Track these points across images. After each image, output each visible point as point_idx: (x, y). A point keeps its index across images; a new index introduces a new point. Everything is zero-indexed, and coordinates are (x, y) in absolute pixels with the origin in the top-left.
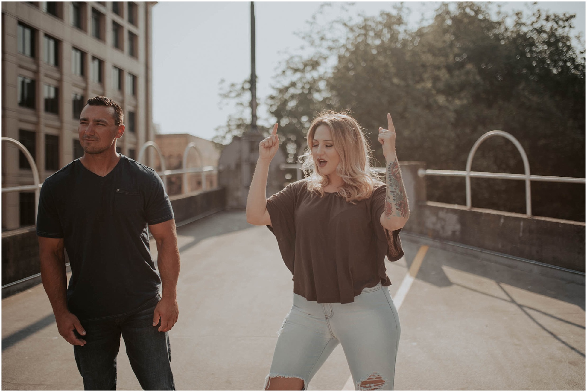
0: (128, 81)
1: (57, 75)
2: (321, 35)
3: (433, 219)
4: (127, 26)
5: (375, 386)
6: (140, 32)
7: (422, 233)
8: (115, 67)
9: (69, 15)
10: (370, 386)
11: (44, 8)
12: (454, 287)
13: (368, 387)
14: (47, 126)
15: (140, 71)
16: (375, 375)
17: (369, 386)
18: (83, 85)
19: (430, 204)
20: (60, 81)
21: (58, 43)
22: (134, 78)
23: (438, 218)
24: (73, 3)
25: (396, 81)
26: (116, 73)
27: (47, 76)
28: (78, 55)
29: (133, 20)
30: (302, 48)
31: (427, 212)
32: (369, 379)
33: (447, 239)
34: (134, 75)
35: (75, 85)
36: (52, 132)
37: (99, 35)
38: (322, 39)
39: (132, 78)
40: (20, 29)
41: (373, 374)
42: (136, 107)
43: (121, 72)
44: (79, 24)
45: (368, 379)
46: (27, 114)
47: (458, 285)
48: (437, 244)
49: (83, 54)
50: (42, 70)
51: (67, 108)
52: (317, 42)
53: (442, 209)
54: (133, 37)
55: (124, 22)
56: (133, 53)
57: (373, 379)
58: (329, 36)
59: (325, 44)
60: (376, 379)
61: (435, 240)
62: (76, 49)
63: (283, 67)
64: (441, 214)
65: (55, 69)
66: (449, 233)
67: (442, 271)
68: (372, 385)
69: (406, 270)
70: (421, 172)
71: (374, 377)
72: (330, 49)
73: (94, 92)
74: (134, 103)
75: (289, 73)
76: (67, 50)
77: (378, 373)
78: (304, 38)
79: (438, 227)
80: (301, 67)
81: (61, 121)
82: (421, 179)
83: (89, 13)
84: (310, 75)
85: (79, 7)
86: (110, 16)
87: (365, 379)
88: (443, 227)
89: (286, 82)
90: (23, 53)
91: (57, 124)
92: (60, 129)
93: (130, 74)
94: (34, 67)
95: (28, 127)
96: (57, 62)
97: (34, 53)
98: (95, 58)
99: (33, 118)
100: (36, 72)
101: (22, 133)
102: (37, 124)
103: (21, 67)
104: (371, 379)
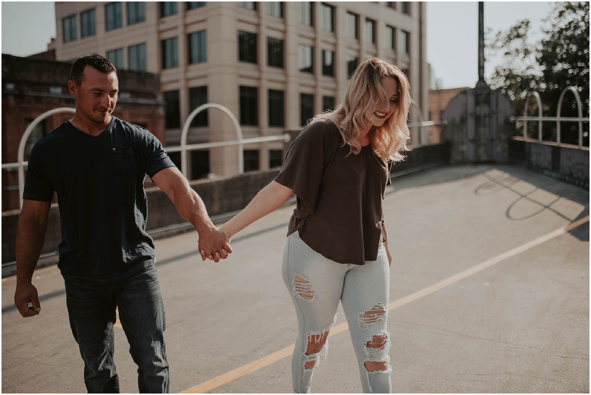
0: (401, 38)
1: (332, 40)
5: (378, 315)
8: (388, 26)
10: (374, 315)
13: (371, 317)
14: (325, 88)
15: (413, 27)
16: (378, 306)
17: (372, 315)
18: (356, 46)
20: (335, 45)
21: (333, 9)
22: (408, 34)
26: (389, 31)
27: (324, 41)
28: (353, 18)
32: (373, 309)
34: (407, 31)
35: (350, 48)
36: (329, 93)
39: (405, 35)
41: (376, 305)
42: (409, 64)
43: (394, 30)
46: (307, 78)
49: (357, 17)
50: (319, 37)
51: (342, 70)
56: (406, 10)
57: (377, 309)
62: (350, 12)
65: (331, 34)
69: (568, 223)
73: (368, 53)
74: (406, 59)
76: (341, 14)
77: (380, 304)
81: (336, 82)
87: (370, 309)
90: (303, 23)
91: (332, 85)
92: (336, 90)
93: (403, 31)
94: (312, 35)
95: (308, 91)
96: (333, 28)
97: (312, 22)
98: (368, 20)
99: (311, 82)
100: (314, 39)
101: (303, 96)
102: (315, 87)
103: (301, 36)
104: (375, 309)
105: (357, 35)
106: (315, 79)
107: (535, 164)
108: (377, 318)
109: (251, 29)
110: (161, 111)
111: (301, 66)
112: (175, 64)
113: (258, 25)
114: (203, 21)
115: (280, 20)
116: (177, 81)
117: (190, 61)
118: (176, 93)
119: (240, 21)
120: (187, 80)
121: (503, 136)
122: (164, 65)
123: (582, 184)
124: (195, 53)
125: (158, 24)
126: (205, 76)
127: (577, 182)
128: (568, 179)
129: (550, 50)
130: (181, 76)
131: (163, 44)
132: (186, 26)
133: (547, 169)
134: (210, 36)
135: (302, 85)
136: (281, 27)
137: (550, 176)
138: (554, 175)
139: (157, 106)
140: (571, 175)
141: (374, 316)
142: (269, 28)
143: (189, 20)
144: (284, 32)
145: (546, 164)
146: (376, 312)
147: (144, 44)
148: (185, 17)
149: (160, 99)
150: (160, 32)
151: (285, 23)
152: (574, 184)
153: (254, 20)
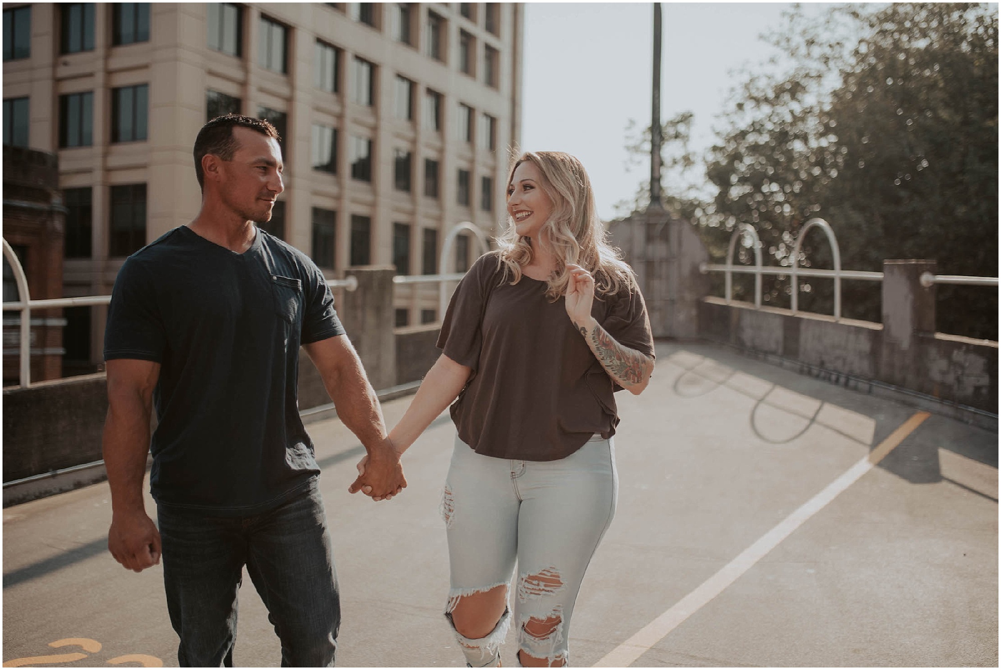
0: (482, 125)
1: (371, 120)
2: (808, 37)
3: (943, 364)
4: (482, 36)
5: (545, 586)
6: (503, 45)
7: (922, 390)
8: (463, 104)
9: (393, 24)
11: (355, 13)
12: (944, 484)
13: (535, 585)
14: (355, 201)
15: (502, 111)
16: (551, 571)
17: (537, 584)
18: (410, 134)
19: (940, 336)
20: (375, 129)
21: (373, 68)
22: (493, 121)
23: (951, 362)
24: (399, 4)
25: (944, 114)
26: (462, 114)
27: (356, 122)
28: (405, 86)
29: (492, 27)
30: (773, 61)
31: (933, 352)
33: (965, 402)
34: (493, 116)
35: (398, 136)
36: (362, 210)
37: (438, 53)
38: (810, 43)
39: (489, 121)
40: (319, 48)
41: (548, 569)
42: (494, 169)
43: (471, 111)
44: (408, 37)
45: (539, 574)
46: (325, 181)
47: (952, 482)
48: (947, 409)
49: (412, 85)
50: (349, 113)
51: (385, 172)
52: (803, 50)
53: (959, 345)
54: (491, 53)
55: (478, 30)
56: (492, 81)
57: (548, 576)
58: (824, 36)
59: (816, 51)
60: (551, 576)
61: (944, 403)
62: (401, 77)
63: (739, 97)
64: (957, 355)
65: (369, 110)
66: (970, 391)
67: (936, 456)
68: (542, 584)
69: (867, 450)
70: (927, 279)
71: (549, 573)
72: (826, 60)
73: (428, 146)
74: (490, 162)
75: (749, 105)
76: (386, 79)
77: (557, 570)
78: (778, 43)
79: (950, 379)
80: (771, 95)
81: (375, 192)
82: (927, 290)
83: (423, 19)
84: (788, 109)
85: (408, 10)
86: (456, 22)
88: (958, 380)
89: (743, 124)
90: (322, 87)
91: (368, 198)
92: (373, 205)
93: (486, 115)
94: (336, 109)
95: (326, 203)
96: (372, 100)
97: (337, 87)
98: (430, 91)
99: (333, 189)
100: (340, 117)
101: (317, 212)
102: (338, 198)
103: (318, 109)
104: (544, 574)
105: (411, 114)
106: (340, 184)
107: (749, 344)
108: (543, 590)
109: (232, 90)
110: (58, 225)
111: (316, 160)
112: (84, 141)
113: (244, 84)
114: (145, 67)
115: (282, 78)
116: (89, 171)
117: (115, 137)
118: (86, 192)
119: (211, 73)
120: (108, 170)
121: (689, 296)
122: (63, 142)
123: (842, 380)
124: (125, 123)
125: (55, 66)
126: (144, 167)
127: (834, 377)
128: (815, 371)
129: (724, 162)
130: (97, 163)
131: (63, 103)
132: (109, 73)
133: (774, 353)
134: (156, 96)
135: (316, 193)
136: (285, 91)
137: (781, 365)
138: (787, 363)
139: (51, 213)
140: (822, 364)
141: (538, 585)
142: (262, 90)
143: (115, 64)
144: (290, 100)
145: (773, 346)
146: (543, 580)
147: (26, 98)
148: (107, 57)
149: (57, 201)
150: (57, 81)
151: (291, 85)
152: (827, 379)
153: (238, 74)
